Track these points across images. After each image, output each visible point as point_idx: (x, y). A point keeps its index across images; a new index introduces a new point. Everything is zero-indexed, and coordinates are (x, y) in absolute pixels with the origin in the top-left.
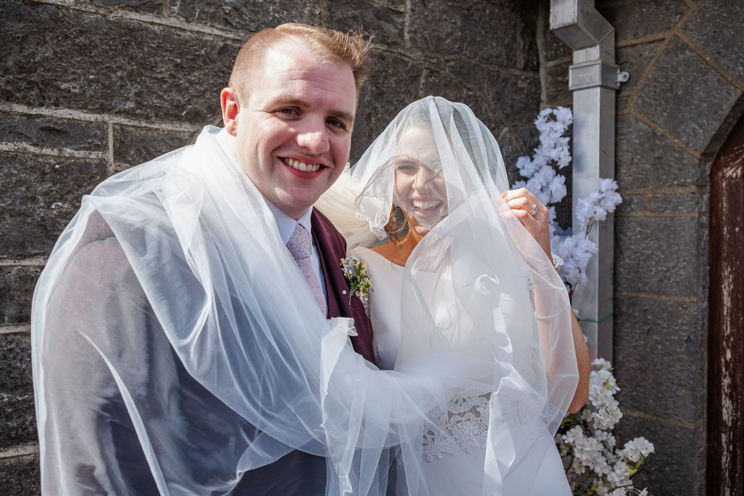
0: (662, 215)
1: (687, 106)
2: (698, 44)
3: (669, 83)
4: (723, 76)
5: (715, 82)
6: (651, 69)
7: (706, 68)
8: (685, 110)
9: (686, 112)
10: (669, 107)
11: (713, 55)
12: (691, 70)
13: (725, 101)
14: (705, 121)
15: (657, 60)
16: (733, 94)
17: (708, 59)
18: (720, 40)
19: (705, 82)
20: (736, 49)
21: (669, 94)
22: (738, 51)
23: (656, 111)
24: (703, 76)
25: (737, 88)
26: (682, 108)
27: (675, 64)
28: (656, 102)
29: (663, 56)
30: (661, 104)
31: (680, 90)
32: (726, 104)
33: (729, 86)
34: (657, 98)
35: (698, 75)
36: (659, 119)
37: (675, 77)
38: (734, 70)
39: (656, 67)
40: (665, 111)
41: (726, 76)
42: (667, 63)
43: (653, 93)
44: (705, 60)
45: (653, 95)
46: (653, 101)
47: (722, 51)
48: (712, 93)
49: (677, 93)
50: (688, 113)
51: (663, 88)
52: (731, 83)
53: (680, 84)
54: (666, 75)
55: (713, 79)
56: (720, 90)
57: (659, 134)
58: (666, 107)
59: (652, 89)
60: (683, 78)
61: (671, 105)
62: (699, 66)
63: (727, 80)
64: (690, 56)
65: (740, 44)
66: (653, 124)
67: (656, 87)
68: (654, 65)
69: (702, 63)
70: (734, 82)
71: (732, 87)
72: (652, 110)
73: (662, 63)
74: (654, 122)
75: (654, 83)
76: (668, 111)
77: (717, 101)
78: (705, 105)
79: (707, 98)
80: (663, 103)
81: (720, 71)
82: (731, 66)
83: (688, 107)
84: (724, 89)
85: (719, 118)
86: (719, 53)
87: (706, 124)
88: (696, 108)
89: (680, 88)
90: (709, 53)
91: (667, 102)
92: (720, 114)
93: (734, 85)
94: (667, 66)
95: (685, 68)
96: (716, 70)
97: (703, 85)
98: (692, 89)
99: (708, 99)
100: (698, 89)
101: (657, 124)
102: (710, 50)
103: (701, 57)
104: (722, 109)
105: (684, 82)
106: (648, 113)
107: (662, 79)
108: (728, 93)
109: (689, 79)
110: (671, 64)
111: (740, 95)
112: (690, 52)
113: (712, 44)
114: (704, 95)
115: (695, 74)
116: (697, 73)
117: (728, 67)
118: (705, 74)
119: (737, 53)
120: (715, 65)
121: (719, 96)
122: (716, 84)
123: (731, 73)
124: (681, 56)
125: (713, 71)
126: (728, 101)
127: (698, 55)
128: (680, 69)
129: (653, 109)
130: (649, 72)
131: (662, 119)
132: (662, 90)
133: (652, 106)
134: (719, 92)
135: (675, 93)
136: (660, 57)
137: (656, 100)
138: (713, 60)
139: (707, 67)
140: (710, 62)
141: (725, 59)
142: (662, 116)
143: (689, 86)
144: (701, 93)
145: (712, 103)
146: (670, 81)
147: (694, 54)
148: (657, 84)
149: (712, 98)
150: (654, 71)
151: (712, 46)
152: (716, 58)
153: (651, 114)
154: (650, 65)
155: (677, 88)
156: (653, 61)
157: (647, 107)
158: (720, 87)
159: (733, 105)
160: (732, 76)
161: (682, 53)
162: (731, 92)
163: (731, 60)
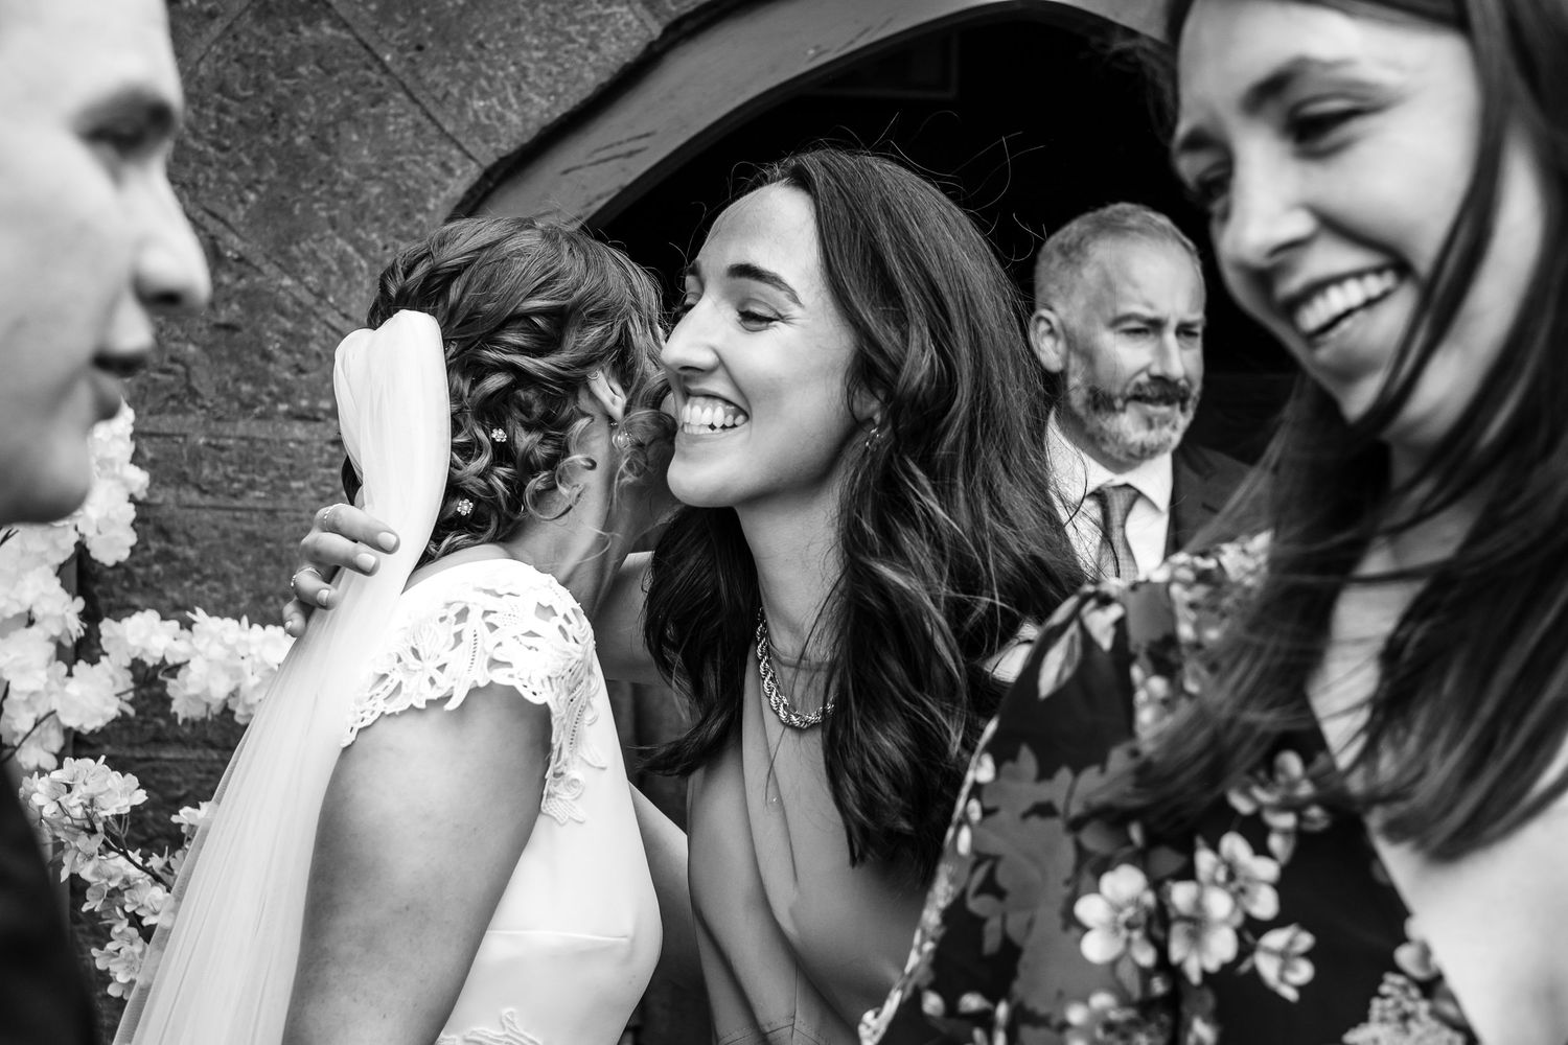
0: (237, 503)
1: (321, 182)
2: (361, 9)
3: (268, 105)
4: (429, 116)
5: (407, 128)
6: (209, 48)
7: (380, 84)
8: (317, 193)
9: (317, 200)
10: (265, 178)
11: (402, 49)
12: (335, 79)
13: (434, 188)
14: (374, 236)
15: (229, 28)
16: (458, 172)
17: (388, 58)
18: (424, 11)
19: (380, 122)
20: (469, 47)
21: (268, 139)
22: (476, 55)
23: (222, 180)
24: (373, 105)
25: (470, 157)
26: (304, 186)
27: (286, 52)
28: (223, 156)
29: (248, 19)
30: (238, 165)
31: (299, 133)
32: (437, 196)
33: (444, 148)
34: (227, 143)
35: (356, 98)
36: (233, 208)
37: (284, 91)
38: (462, 105)
39: (226, 48)
40: (250, 187)
41: (439, 116)
42: (263, 42)
43: (213, 126)
44: (377, 58)
45: (211, 132)
46: (211, 150)
47: (430, 44)
48: (400, 159)
49: (291, 140)
50: (323, 205)
51: (247, 115)
52: (452, 140)
53: (302, 114)
54: (258, 77)
55: (402, 120)
56: (424, 154)
57: (229, 254)
58: (254, 175)
59: (211, 112)
60: (310, 99)
61: (272, 174)
62: (361, 72)
63: (441, 128)
64: (333, 37)
65: (481, 36)
66: (209, 222)
67: (222, 109)
68: (217, 41)
69: (369, 68)
70: (462, 140)
71: (455, 152)
72: (207, 179)
73: (244, 39)
74: (214, 215)
75: (218, 96)
76: (262, 188)
77: (411, 183)
78: (376, 190)
79: (384, 169)
80: (247, 162)
81: (423, 101)
82: (455, 91)
83: (325, 187)
84: (431, 152)
85: (417, 232)
86: (420, 48)
87: (380, 244)
88: (350, 195)
89: (302, 127)
90: (392, 41)
91: (259, 162)
92: (420, 222)
93: (460, 147)
94: (262, 52)
95: (319, 71)
96: (409, 94)
97: (371, 130)
98: (337, 135)
99: (385, 175)
100: (355, 137)
101: (223, 221)
102: (396, 35)
103: (367, 47)
104: (426, 210)
105: (313, 110)
106: (195, 185)
107: (244, 89)
108: (443, 165)
109: (331, 106)
110: (273, 48)
111: (476, 178)
112: (333, 25)
113: (400, 19)
114: (373, 160)
115: (347, 93)
116: (355, 92)
117: (447, 94)
118: (377, 100)
119: (471, 59)
120: (409, 81)
121: (418, 170)
122: (409, 134)
123: (454, 111)
124: (307, 33)
125: (400, 95)
126: (445, 189)
127: (360, 40)
128: (302, 70)
129: (213, 176)
130: (202, 58)
131: (241, 211)
132: (241, 122)
133: (210, 164)
134: (419, 158)
135: (284, 138)
136: (237, 18)
137: (223, 149)
138: (403, 65)
139: (384, 79)
140: (396, 69)
141: (438, 69)
142: (243, 201)
143: (329, 125)
144: (365, 152)
145: (398, 187)
146: (270, 99)
147: (345, 35)
148: (226, 101)
149: (398, 173)
150: (219, 58)
151: (403, 26)
152: (411, 60)
153: (207, 189)
154: (206, 38)
155: (292, 124)
156: (216, 28)
157: (193, 165)
158: (421, 146)
159: (456, 203)
160: (456, 120)
161: (309, 23)
162: (451, 164)
163: (455, 76)
